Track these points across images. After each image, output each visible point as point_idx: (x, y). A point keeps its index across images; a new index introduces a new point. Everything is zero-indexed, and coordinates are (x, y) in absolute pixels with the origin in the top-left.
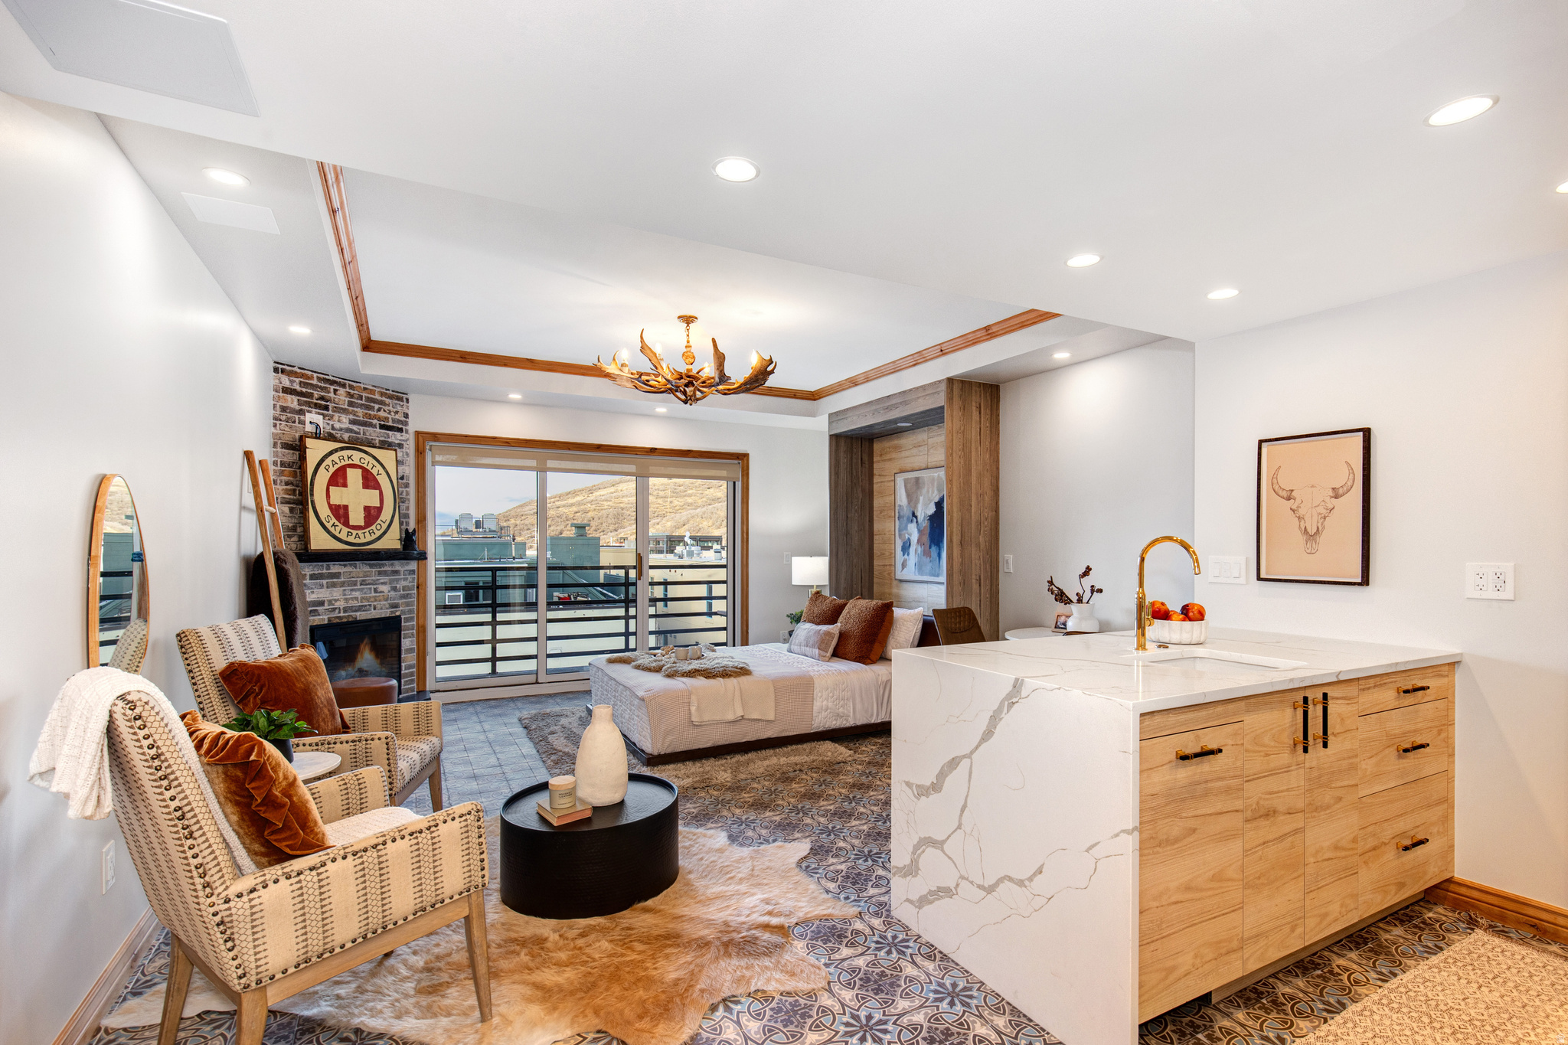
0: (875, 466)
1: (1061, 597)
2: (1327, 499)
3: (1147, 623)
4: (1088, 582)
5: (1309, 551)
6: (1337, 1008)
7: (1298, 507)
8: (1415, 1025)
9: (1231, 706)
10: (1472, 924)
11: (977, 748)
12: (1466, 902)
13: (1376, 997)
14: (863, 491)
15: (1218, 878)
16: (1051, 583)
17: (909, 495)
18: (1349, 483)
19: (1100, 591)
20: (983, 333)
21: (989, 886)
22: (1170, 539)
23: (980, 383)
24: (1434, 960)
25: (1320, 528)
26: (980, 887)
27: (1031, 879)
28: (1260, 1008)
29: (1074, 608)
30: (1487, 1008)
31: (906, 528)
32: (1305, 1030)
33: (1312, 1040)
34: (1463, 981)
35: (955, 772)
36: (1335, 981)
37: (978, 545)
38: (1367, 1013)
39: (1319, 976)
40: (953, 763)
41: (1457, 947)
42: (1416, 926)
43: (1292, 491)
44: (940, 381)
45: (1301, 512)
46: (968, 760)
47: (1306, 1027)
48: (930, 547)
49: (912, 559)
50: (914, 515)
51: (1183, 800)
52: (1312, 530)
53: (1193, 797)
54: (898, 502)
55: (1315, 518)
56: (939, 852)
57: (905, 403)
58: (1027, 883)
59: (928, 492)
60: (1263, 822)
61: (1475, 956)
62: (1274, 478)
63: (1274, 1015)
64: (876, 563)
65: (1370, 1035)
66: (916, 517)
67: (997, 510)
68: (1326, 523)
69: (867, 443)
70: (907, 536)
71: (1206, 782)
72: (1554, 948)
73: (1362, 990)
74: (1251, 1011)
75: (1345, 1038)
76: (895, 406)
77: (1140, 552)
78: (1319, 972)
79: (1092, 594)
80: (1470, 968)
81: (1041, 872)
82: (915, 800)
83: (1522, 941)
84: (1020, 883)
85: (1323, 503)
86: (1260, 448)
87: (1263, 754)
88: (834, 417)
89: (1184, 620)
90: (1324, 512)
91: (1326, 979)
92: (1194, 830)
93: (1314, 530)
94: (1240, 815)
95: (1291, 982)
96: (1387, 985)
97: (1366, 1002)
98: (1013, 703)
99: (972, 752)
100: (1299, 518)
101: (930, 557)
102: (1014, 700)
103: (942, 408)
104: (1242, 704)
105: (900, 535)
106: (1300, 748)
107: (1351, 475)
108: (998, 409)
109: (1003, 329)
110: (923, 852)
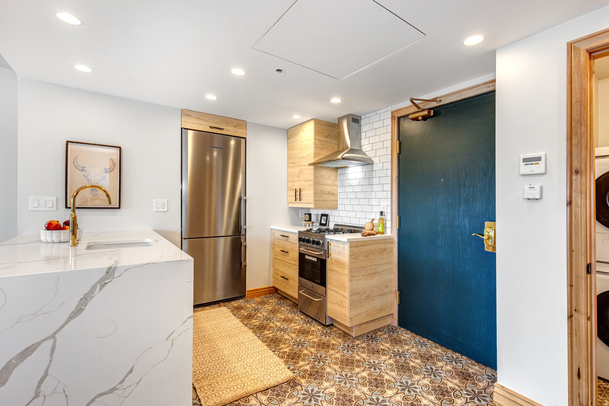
2: (102, 173)
5: (93, 195)
7: (88, 175)
18: (112, 167)
43: (85, 167)
45: (89, 177)
55: (96, 181)
62: (75, 160)
85: (100, 174)
90: (100, 178)
98: (107, 283)
100: (88, 180)
102: (107, 281)
107: (113, 165)
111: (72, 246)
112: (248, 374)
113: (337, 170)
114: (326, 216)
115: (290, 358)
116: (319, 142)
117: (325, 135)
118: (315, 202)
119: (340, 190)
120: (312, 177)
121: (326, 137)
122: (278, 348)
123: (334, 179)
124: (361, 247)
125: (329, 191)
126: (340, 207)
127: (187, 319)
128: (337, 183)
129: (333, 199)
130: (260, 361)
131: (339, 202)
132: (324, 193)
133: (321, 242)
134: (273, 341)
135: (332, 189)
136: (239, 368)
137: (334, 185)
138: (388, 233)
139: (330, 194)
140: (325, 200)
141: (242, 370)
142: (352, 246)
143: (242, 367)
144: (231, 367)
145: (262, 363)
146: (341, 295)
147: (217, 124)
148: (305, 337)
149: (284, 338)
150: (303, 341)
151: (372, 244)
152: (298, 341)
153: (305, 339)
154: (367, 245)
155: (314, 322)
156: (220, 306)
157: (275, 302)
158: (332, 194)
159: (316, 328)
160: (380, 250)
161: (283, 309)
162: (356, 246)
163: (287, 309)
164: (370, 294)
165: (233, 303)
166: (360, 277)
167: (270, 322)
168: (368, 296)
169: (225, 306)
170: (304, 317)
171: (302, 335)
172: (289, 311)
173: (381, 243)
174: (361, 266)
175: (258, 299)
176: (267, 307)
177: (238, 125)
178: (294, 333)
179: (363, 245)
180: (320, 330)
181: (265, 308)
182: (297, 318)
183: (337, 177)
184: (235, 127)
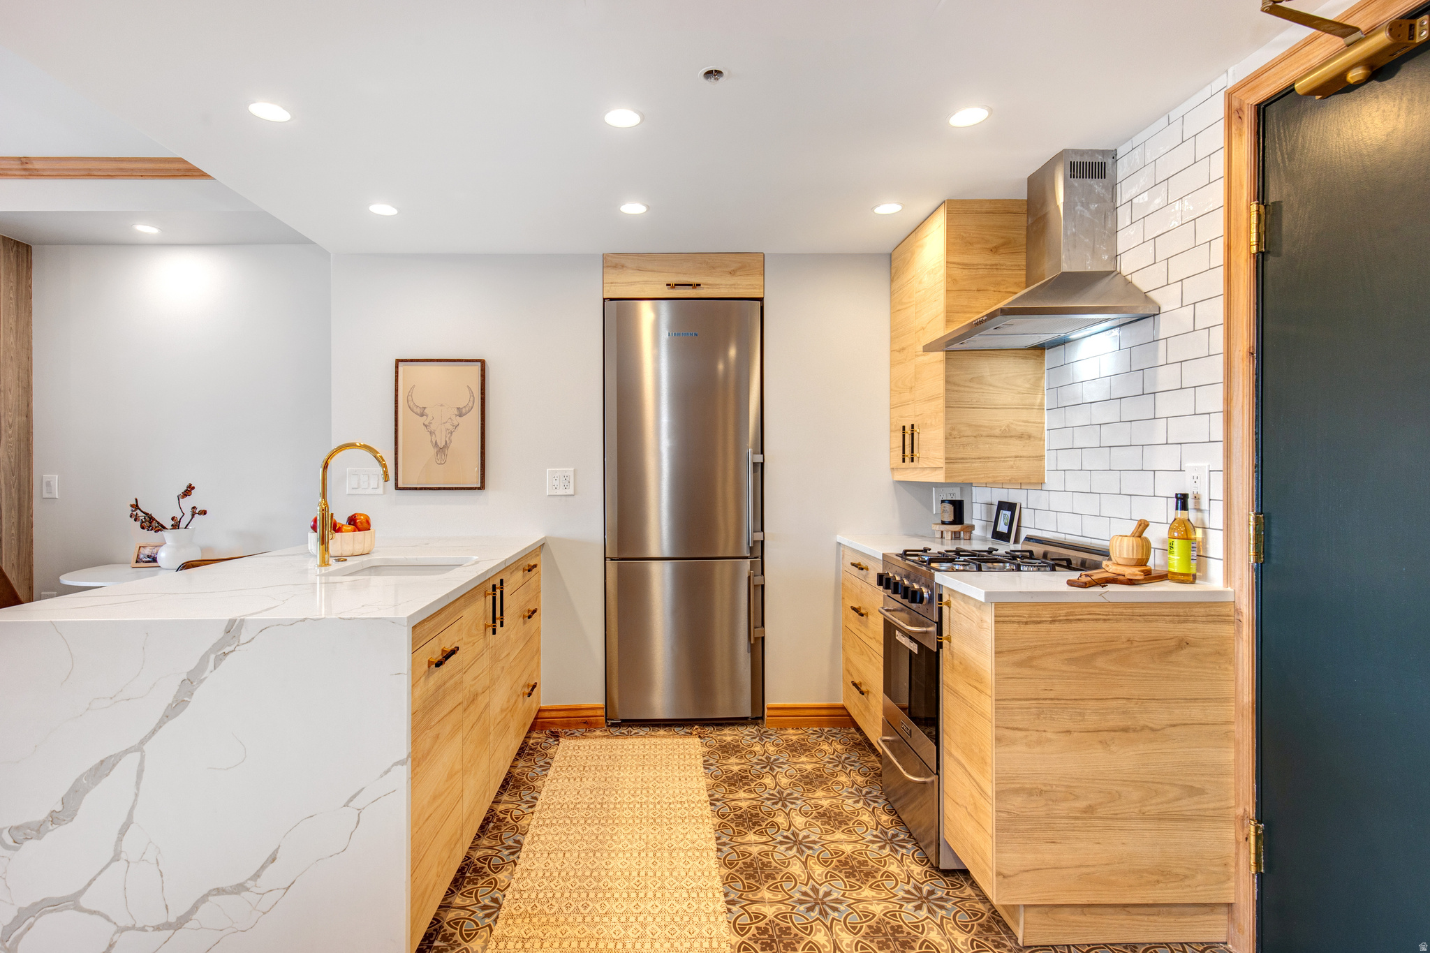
1: (150, 523)
2: (453, 417)
3: (330, 536)
4: (187, 503)
5: (439, 462)
6: (517, 847)
7: (430, 423)
8: (565, 829)
9: (457, 604)
10: (556, 736)
11: (154, 732)
12: (548, 722)
13: (534, 822)
15: (451, 776)
16: (136, 507)
18: (470, 405)
19: (204, 512)
20: (16, 165)
21: (178, 919)
24: (551, 773)
25: (448, 442)
26: (157, 928)
27: (257, 876)
28: (468, 883)
29: (168, 535)
30: (591, 792)
32: (506, 880)
33: (515, 885)
34: (572, 780)
35: (105, 781)
36: (505, 825)
38: (536, 839)
39: (493, 828)
40: (102, 769)
41: (557, 757)
42: (529, 754)
43: (425, 408)
45: (433, 427)
46: (137, 755)
47: (506, 877)
51: (432, 709)
52: (441, 444)
53: (437, 703)
55: (444, 433)
56: (72, 913)
58: (250, 884)
60: (472, 707)
61: (568, 758)
62: (410, 395)
63: (481, 882)
65: (545, 855)
67: (28, 416)
68: (452, 438)
71: (445, 683)
72: (598, 733)
73: (523, 822)
74: (463, 890)
75: (533, 868)
78: (491, 825)
79: (193, 515)
80: (570, 769)
81: (274, 860)
82: (7, 853)
83: (583, 736)
84: (240, 888)
85: (450, 421)
86: (397, 367)
87: (471, 644)
89: (354, 531)
90: (451, 427)
91: (498, 828)
92: (437, 736)
93: (443, 444)
94: (461, 708)
95: (477, 845)
96: (536, 809)
97: (532, 830)
98: (226, 654)
99: (143, 742)
100: (431, 432)
102: (228, 649)
104: (462, 600)
106: (490, 630)
107: (472, 398)
108: (29, 277)
109: (53, 170)
110: (29, 928)
111: (321, 566)
112: (624, 945)
113: (1043, 355)
114: (1011, 507)
115: (760, 942)
116: (965, 272)
118: (951, 465)
119: (1048, 420)
120: (938, 386)
121: (993, 251)
122: (750, 896)
123: (1027, 386)
124: (1052, 626)
125: (1008, 426)
126: (1051, 480)
127: (392, 766)
128: (1043, 399)
129: (1025, 454)
130: (677, 919)
131: (1048, 463)
132: (984, 433)
133: (926, 595)
134: (751, 871)
135: (1019, 421)
136: (615, 919)
137: (1030, 407)
138: (1215, 579)
139: (1011, 437)
140: (988, 458)
141: (619, 927)
142: (1007, 619)
143: (623, 919)
144: (599, 909)
145: (677, 929)
146: (974, 783)
147: (686, 274)
148: (848, 888)
149: (786, 870)
150: (837, 899)
151: (1109, 620)
152: (821, 894)
153: (843, 895)
154: (1084, 620)
155: (909, 846)
156: (691, 734)
157: (834, 752)
158: (1021, 437)
159: (906, 868)
160: (1155, 642)
161: (843, 778)
162: (1025, 620)
163: (854, 783)
164: (1101, 804)
165: (727, 731)
166: (1049, 735)
167: (780, 809)
168: (1090, 809)
169: (700, 737)
170: (888, 819)
171: (846, 877)
172: (856, 790)
173: (1161, 617)
174: (1051, 694)
175: (792, 735)
176: (803, 763)
177: (740, 268)
178: (825, 863)
179: (1061, 618)
180: (914, 881)
181: (795, 763)
182: (866, 818)
183: (1042, 377)
184: (733, 273)
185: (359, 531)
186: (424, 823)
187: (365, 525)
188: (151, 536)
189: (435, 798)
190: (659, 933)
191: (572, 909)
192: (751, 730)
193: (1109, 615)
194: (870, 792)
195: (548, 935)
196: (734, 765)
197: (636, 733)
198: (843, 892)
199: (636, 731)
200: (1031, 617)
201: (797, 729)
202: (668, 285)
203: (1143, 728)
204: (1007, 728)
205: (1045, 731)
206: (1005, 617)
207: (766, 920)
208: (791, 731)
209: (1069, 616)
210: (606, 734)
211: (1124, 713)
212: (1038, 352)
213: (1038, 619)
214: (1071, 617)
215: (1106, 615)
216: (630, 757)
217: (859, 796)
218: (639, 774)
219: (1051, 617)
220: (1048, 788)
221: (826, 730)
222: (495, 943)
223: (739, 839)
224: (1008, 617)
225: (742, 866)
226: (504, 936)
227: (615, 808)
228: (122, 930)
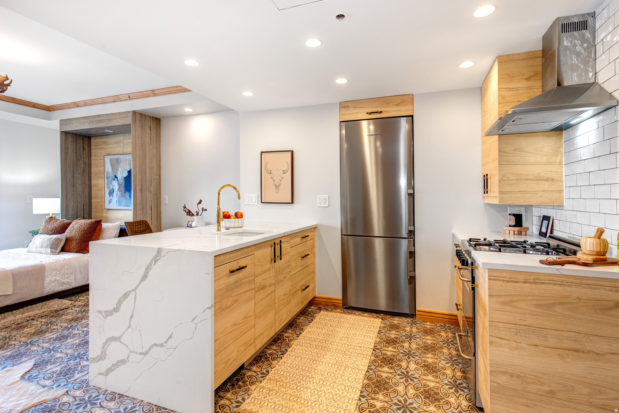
0: (92, 151)
1: (189, 213)
2: (282, 174)
3: (221, 220)
4: (200, 206)
5: (276, 192)
6: (285, 352)
7: (273, 177)
8: (306, 349)
9: (250, 249)
10: (320, 309)
11: (139, 285)
12: (319, 303)
13: (296, 343)
14: (84, 163)
15: (246, 317)
16: (185, 207)
17: (113, 167)
18: (288, 169)
19: (206, 210)
20: (151, 92)
21: (146, 352)
22: (229, 185)
23: (150, 117)
24: (311, 324)
25: (280, 184)
26: (140, 354)
27: (166, 342)
28: (261, 362)
29: (195, 218)
30: (324, 335)
31: (111, 183)
32: (275, 364)
33: (277, 367)
34: (318, 329)
35: (127, 300)
36: (285, 342)
37: (150, 191)
38: (293, 350)
39: (280, 343)
40: (126, 295)
41: (316, 318)
42: (307, 315)
43: (271, 171)
44: (128, 112)
45: (274, 178)
46: (135, 292)
47: (276, 363)
48: (125, 193)
49: (115, 198)
50: (115, 176)
51: (232, 289)
52: (277, 185)
53: (236, 287)
54: (106, 170)
55: (278, 181)
56: (119, 343)
57: (109, 120)
58: (164, 345)
59: (124, 166)
60: (262, 291)
61: (321, 319)
62: (266, 166)
63: (266, 363)
64: (93, 201)
65: (294, 358)
66: (117, 178)
67: (160, 176)
68: (281, 182)
69: (87, 139)
70: (112, 187)
71: (241, 280)
72: (338, 310)
73: (292, 342)
74: (258, 365)
75: (287, 362)
76: (103, 121)
77: (218, 191)
78: (280, 341)
79: (203, 211)
80: (320, 324)
81: (171, 337)
82: (104, 319)
83: (332, 311)
84: (161, 345)
85: (280, 175)
86: (261, 155)
87: (261, 265)
88: (63, 122)
89: (235, 218)
90: (281, 178)
91: (281, 343)
92: (237, 301)
93: (278, 185)
94: (254, 291)
95: (271, 348)
96: (299, 338)
97: (293, 346)
98: (157, 260)
99: (136, 288)
100: (273, 180)
101: (125, 197)
102: (158, 258)
103: (130, 125)
104: (254, 247)
105: (108, 187)
106: (273, 261)
107: (288, 166)
108: (160, 129)
109: (161, 93)
110: (109, 345)
111: (217, 231)
112: (308, 403)
113: (561, 134)
114: (548, 218)
116: (511, 92)
117: (526, 77)
118: (503, 195)
119: (564, 170)
120: (497, 154)
121: (528, 79)
123: (551, 151)
125: (539, 174)
126: (568, 204)
128: (562, 158)
129: (550, 190)
131: (565, 195)
132: (523, 178)
135: (546, 171)
136: (309, 391)
137: (553, 163)
139: (541, 180)
140: (526, 191)
141: (309, 395)
143: (312, 392)
144: (305, 385)
147: (376, 107)
148: (423, 404)
149: (395, 388)
150: (415, 408)
151: (563, 285)
152: (408, 403)
153: (419, 407)
154: (546, 283)
155: (466, 391)
156: (379, 317)
157: (446, 337)
158: (547, 180)
159: (459, 401)
160: (598, 301)
161: (445, 351)
162: (507, 280)
163: (450, 354)
164: (560, 391)
165: (396, 318)
166: (524, 345)
167: (406, 359)
168: (552, 392)
169: (382, 319)
170: (460, 375)
171: (424, 398)
172: (450, 358)
173: (601, 287)
174: (525, 323)
175: (428, 325)
176: (427, 339)
177: (401, 102)
178: (416, 389)
179: (531, 281)
180: (460, 408)
181: (424, 339)
182: (449, 372)
183: (561, 146)
184: (398, 105)
185: (238, 218)
186: (227, 334)
187: (241, 216)
188: (189, 218)
189: (235, 325)
190: (324, 402)
191: (294, 382)
192: (408, 320)
193: (564, 282)
194: (457, 360)
195: (280, 390)
196: (393, 334)
197: (354, 313)
198: (419, 405)
199: (355, 312)
200: (511, 278)
201: (432, 323)
202: (367, 113)
203: (589, 352)
204: (496, 337)
205: (520, 343)
206: (495, 277)
207: (375, 409)
208: (428, 323)
209: (536, 280)
210: (341, 311)
211: (575, 340)
212: (558, 132)
213: (516, 280)
214: (537, 281)
215: (562, 282)
216: (347, 323)
217: (450, 361)
218: (347, 331)
219: (524, 280)
220: (523, 375)
221: (447, 325)
222: (259, 389)
223: (379, 369)
224: (497, 277)
225: (375, 381)
226: (263, 386)
227: (331, 344)
228: (131, 352)
